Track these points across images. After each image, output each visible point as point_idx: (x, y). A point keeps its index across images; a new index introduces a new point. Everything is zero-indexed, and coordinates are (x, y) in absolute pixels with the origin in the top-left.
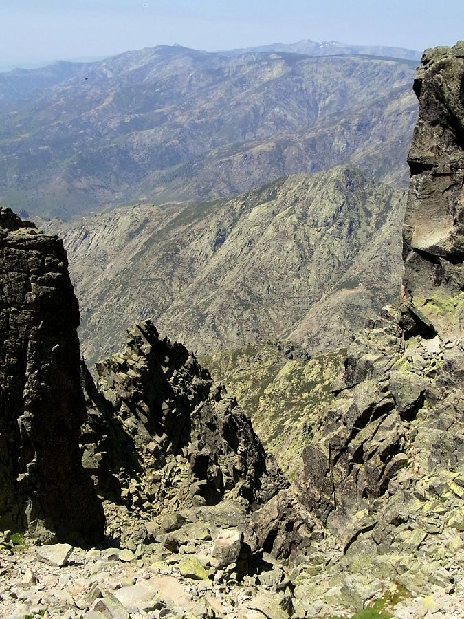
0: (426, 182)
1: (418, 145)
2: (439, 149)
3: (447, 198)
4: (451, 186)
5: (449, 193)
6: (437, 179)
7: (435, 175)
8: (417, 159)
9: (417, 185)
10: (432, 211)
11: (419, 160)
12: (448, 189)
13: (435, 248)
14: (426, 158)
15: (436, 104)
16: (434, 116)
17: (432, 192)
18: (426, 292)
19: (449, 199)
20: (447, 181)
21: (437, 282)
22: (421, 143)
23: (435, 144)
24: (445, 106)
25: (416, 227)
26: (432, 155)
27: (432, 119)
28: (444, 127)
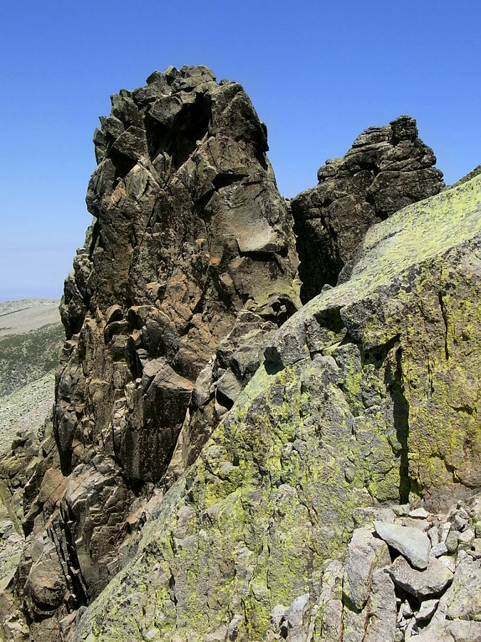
0: (239, 191)
1: (227, 158)
2: (248, 160)
3: (259, 203)
4: (261, 192)
5: (260, 199)
6: (249, 187)
7: (247, 184)
8: (229, 170)
9: (229, 195)
10: (247, 217)
11: (231, 171)
12: (258, 196)
13: (268, 246)
14: (238, 169)
15: (242, 120)
16: (238, 131)
17: (244, 200)
18: (266, 289)
19: (261, 204)
20: (258, 188)
21: (274, 277)
22: (230, 156)
23: (243, 156)
24: (251, 123)
25: (236, 233)
26: (243, 166)
27: (237, 134)
28: (247, 141)
